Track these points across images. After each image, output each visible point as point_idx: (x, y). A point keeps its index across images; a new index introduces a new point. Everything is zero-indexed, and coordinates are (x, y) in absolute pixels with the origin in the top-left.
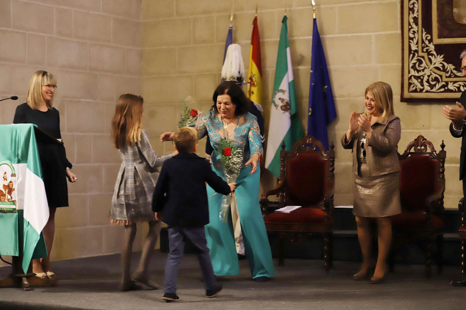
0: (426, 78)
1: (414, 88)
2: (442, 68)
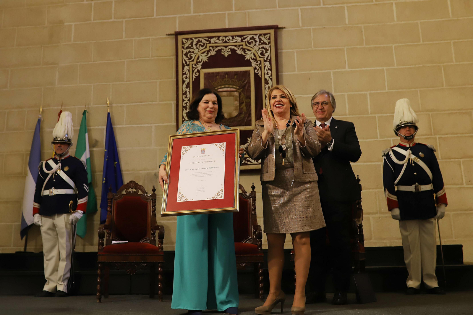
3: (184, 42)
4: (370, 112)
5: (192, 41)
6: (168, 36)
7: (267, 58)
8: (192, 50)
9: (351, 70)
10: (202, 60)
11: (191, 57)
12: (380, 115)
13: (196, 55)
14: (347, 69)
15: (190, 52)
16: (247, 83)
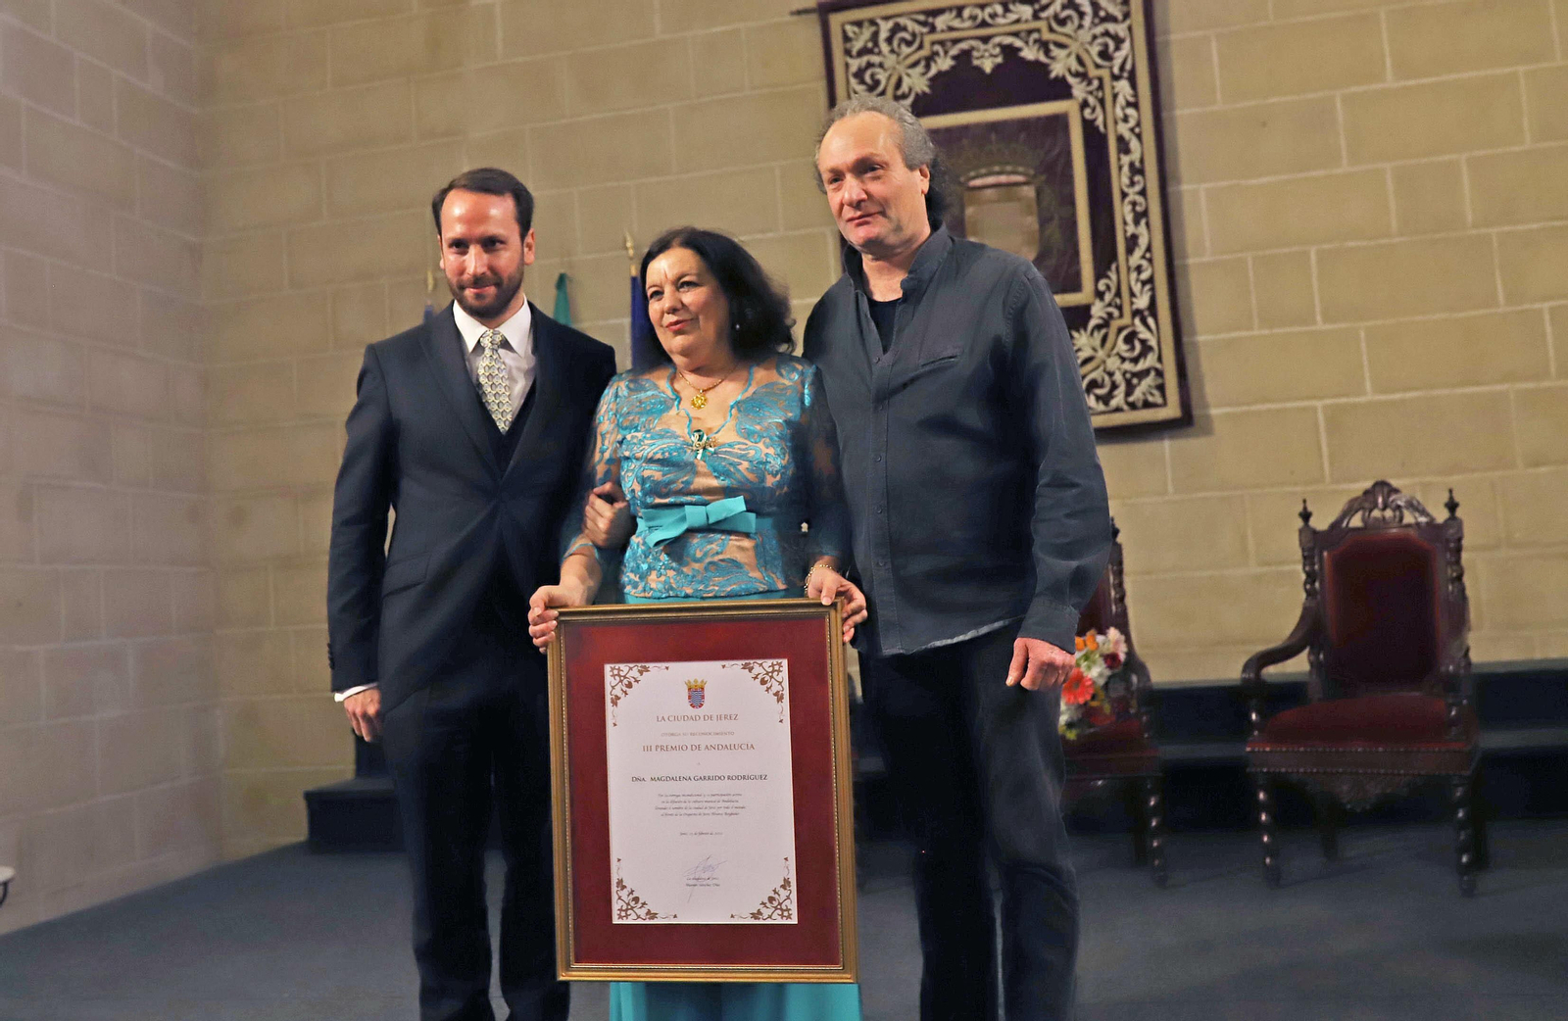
3: (851, 35)
4: (1470, 218)
5: (873, 29)
6: (795, 18)
7: (1122, 68)
8: (875, 59)
9: (1403, 83)
10: (910, 90)
11: (877, 83)
12: (1507, 228)
13: (890, 76)
14: (1390, 82)
15: (870, 65)
16: (1059, 155)
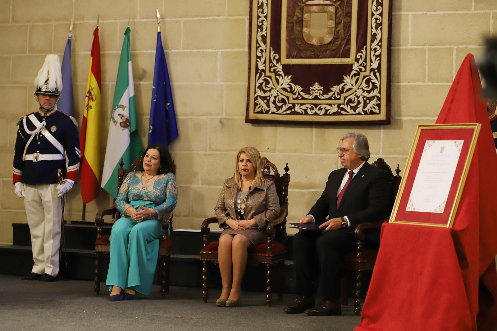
0: (272, 99)
1: (260, 109)
2: (289, 90)
